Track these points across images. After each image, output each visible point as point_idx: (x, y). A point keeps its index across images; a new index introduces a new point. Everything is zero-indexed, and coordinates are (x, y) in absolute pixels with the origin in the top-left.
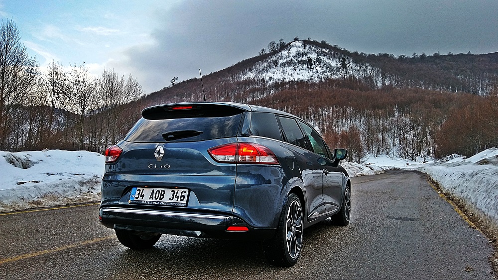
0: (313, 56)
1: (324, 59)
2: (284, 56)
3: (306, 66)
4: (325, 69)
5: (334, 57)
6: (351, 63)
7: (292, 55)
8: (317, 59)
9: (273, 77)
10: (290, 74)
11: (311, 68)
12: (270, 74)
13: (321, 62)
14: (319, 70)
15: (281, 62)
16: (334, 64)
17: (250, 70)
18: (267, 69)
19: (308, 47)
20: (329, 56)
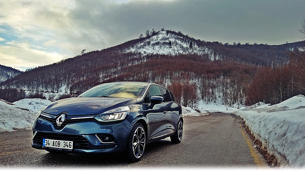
0: (172, 40)
1: (179, 42)
2: (154, 39)
3: (167, 46)
4: (179, 48)
5: (185, 42)
7: (159, 39)
11: (170, 47)
13: (177, 44)
14: (176, 48)
18: (143, 47)
19: (169, 34)
20: (182, 40)
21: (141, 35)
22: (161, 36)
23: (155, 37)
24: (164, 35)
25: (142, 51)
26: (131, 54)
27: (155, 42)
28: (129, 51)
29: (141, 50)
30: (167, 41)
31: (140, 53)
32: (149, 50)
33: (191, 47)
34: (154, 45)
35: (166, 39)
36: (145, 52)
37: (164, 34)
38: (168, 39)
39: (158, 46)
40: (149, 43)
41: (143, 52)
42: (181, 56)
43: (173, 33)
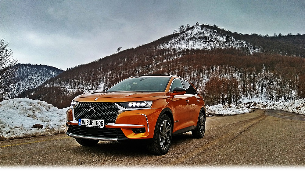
0: (208, 34)
2: (189, 34)
3: (203, 41)
5: (221, 35)
6: (233, 39)
7: (194, 34)
8: (210, 36)
9: (181, 47)
10: (192, 45)
12: (179, 45)
15: (186, 38)
16: (221, 39)
17: (167, 43)
20: (218, 34)
24: (199, 30)
25: (177, 47)
26: (165, 50)
27: (189, 37)
28: (163, 47)
30: (202, 36)
32: (184, 46)
34: (188, 40)
38: (203, 33)
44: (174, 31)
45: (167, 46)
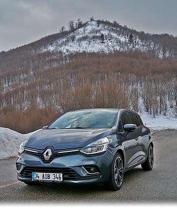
0: (105, 33)
1: (114, 35)
2: (81, 33)
3: (99, 41)
4: (115, 43)
5: (123, 34)
6: (138, 39)
7: (87, 32)
8: (109, 35)
9: (70, 49)
10: (85, 47)
11: (102, 42)
12: (67, 47)
13: (111, 38)
14: (110, 44)
15: (77, 37)
16: (123, 39)
17: (51, 44)
18: (65, 43)
19: (101, 25)
20: (119, 33)
21: (63, 28)
22: (89, 28)
23: (81, 30)
24: (94, 27)
25: (64, 49)
26: (48, 54)
27: (81, 36)
28: (46, 50)
29: (62, 48)
30: (98, 34)
31: (61, 52)
32: (73, 48)
33: (131, 41)
34: (80, 40)
35: (96, 32)
36: (67, 50)
37: (93, 25)
38: (99, 31)
39: (85, 42)
40: (73, 38)
41: (65, 51)
42: (117, 53)
43: (106, 23)
44: (61, 29)
45: (51, 48)
